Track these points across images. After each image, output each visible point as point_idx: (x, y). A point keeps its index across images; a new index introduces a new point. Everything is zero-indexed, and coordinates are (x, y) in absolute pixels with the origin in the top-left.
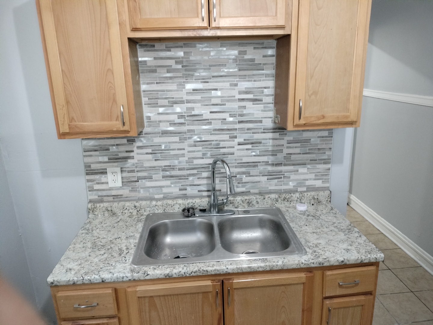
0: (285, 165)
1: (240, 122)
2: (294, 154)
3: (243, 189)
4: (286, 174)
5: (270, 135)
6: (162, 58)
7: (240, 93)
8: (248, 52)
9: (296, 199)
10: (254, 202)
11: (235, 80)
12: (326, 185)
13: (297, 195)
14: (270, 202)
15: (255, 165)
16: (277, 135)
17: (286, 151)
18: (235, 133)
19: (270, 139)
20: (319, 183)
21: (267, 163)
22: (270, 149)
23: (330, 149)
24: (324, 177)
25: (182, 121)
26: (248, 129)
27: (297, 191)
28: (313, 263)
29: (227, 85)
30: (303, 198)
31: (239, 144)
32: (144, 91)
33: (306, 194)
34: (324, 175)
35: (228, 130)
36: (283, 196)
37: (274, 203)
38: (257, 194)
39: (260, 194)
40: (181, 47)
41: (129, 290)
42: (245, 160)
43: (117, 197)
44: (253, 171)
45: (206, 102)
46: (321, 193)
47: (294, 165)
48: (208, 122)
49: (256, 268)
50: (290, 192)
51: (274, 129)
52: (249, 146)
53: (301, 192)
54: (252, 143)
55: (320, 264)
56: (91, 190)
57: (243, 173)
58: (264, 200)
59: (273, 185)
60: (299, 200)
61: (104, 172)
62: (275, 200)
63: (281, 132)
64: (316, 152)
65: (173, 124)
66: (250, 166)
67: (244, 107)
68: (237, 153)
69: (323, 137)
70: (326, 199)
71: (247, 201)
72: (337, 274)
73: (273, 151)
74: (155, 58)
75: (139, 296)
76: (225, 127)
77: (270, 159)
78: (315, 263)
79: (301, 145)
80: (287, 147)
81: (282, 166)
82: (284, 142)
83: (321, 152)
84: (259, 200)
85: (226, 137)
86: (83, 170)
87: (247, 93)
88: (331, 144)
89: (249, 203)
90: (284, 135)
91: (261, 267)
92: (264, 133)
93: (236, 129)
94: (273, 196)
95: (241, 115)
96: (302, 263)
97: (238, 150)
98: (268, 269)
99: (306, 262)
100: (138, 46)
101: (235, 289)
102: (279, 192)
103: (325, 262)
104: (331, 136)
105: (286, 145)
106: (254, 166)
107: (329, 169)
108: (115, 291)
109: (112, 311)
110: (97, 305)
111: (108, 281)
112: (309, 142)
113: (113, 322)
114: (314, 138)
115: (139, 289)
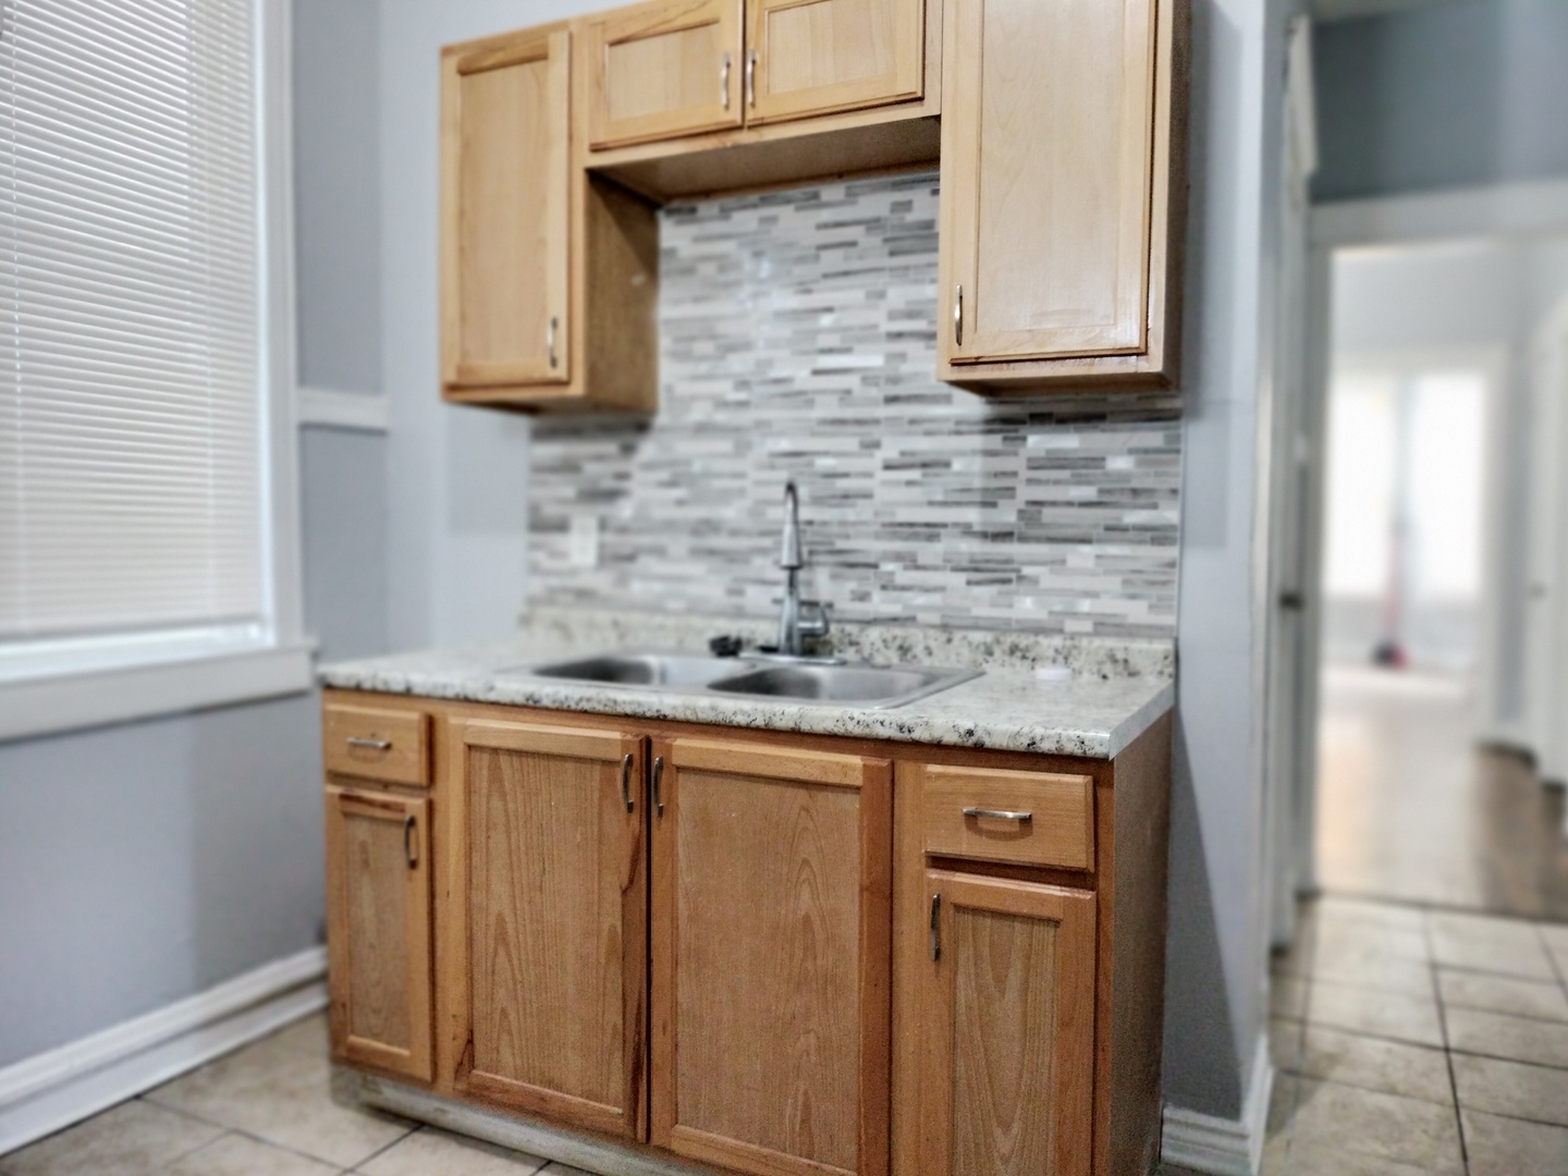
0: (1023, 539)
1: (892, 400)
2: (1054, 504)
3: (895, 609)
4: (1027, 571)
5: (978, 442)
6: (709, 238)
7: (893, 316)
8: (916, 205)
9: (1051, 653)
10: (919, 650)
11: (878, 281)
12: (1167, 619)
13: (1057, 641)
14: (966, 654)
15: (931, 531)
16: (995, 441)
17: (1025, 493)
18: (875, 432)
19: (974, 452)
20: (1137, 612)
21: (967, 530)
22: (977, 483)
23: (1174, 492)
24: (1155, 591)
25: (742, 396)
26: (913, 422)
27: (1060, 631)
28: (882, 723)
29: (858, 296)
30: (1074, 652)
31: (888, 467)
32: (668, 322)
33: (1085, 642)
34: (1161, 583)
35: (859, 422)
36: (1009, 640)
37: (980, 658)
38: (933, 626)
39: (945, 627)
40: (754, 206)
41: (453, 721)
42: (903, 515)
44: (929, 552)
45: (804, 345)
46: (1140, 645)
47: (1051, 540)
48: (804, 398)
49: (730, 714)
50: (1039, 630)
51: (989, 421)
52: (915, 474)
53: (1073, 636)
54: (925, 465)
55: (901, 728)
57: (898, 557)
58: (950, 647)
59: (982, 601)
60: (1060, 659)
61: (561, 526)
62: (982, 648)
63: (1008, 431)
64: (1126, 499)
65: (721, 404)
66: (914, 537)
67: (902, 357)
68: (883, 495)
69: (1146, 451)
70: (1159, 668)
71: (898, 642)
72: (958, 777)
73: (986, 490)
74: (697, 240)
75: (471, 742)
76: (849, 413)
77: (973, 515)
78: (886, 723)
79: (1073, 475)
80: (1030, 481)
81: (1011, 541)
82: (1016, 463)
83: (1142, 500)
84: (933, 644)
85: (850, 443)
87: (911, 315)
88: (1177, 475)
89: (904, 650)
90: (1018, 443)
91: (743, 713)
92: (958, 433)
93: (876, 422)
94: (978, 637)
95: (894, 380)
96: (852, 719)
97: (885, 483)
98: (760, 722)
99: (862, 718)
100: (661, 216)
102: (999, 627)
103: (916, 724)
104: (1173, 449)
105: (1025, 474)
106: (932, 538)
107: (1172, 565)
108: (431, 723)
109: (415, 772)
110: (388, 747)
111: (417, 690)
112: (1103, 467)
113: (415, 805)
114: (1119, 453)
115: (471, 722)
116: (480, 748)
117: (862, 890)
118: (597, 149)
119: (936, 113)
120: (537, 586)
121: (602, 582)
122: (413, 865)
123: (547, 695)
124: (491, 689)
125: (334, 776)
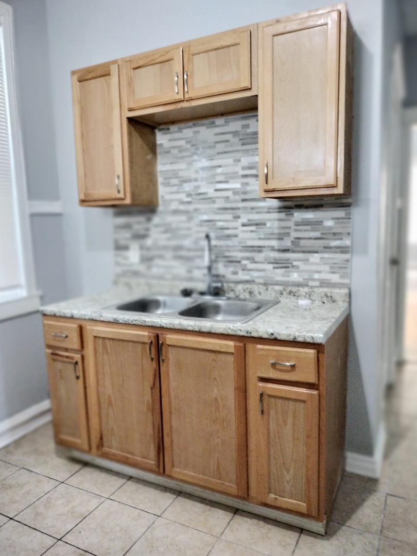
0: (293, 252)
1: (244, 200)
2: (304, 238)
3: (247, 278)
4: (295, 263)
5: (276, 216)
6: (175, 140)
7: (243, 168)
8: (251, 126)
9: (304, 294)
10: (256, 293)
11: (238, 155)
12: (346, 281)
13: (306, 289)
14: (273, 294)
15: (259, 249)
16: (283, 215)
17: (294, 235)
18: (238, 212)
19: (275, 220)
20: (335, 278)
21: (273, 249)
22: (276, 231)
23: (349, 234)
24: (342, 271)
25: (189, 199)
26: (252, 208)
27: (307, 285)
28: (240, 330)
29: (230, 161)
30: (312, 293)
31: (244, 225)
32: (161, 172)
33: (316, 290)
34: (343, 268)
35: (232, 209)
36: (289, 289)
37: (278, 295)
38: (261, 284)
39: (265, 284)
40: (191, 127)
41: (89, 328)
42: (249, 243)
43: (136, 274)
44: (259, 257)
45: (212, 181)
46: (336, 291)
47: (304, 252)
48: (212, 200)
50: (299, 285)
51: (280, 208)
52: (253, 228)
53: (312, 287)
54: (257, 225)
55: (247, 332)
56: (118, 264)
57: (248, 258)
58: (267, 292)
59: (279, 275)
60: (307, 296)
61: (126, 248)
62: (279, 292)
63: (287, 212)
64: (331, 236)
65: (182, 203)
66: (254, 251)
67: (247, 184)
68: (241, 236)
69: (338, 219)
70: (343, 299)
71: (249, 290)
72: (268, 350)
73: (279, 234)
74: (170, 140)
75: (95, 335)
76: (229, 205)
77: (275, 243)
79: (312, 228)
80: (296, 230)
81: (289, 252)
82: (290, 224)
83: (337, 237)
84: (261, 291)
85: (230, 217)
86: (111, 245)
87: (250, 168)
88: (349, 227)
89: (251, 293)
90: (291, 216)
91: (191, 326)
92: (269, 212)
93: (238, 209)
94: (278, 288)
95: (245, 193)
96: (229, 328)
97: (243, 231)
98: (197, 329)
99: (233, 328)
100: (157, 131)
101: (169, 345)
102: (285, 284)
103: (253, 331)
104: (348, 218)
105: (293, 227)
106: (260, 251)
107: (348, 261)
108: (81, 328)
109: (76, 346)
110: (67, 337)
111: (75, 316)
112: (322, 225)
113: (77, 357)
114: (327, 219)
115: (95, 328)
116: (99, 337)
117: (235, 389)
118: (130, 110)
119: (256, 94)
120: (119, 270)
121: (142, 268)
122: (78, 378)
123: (121, 319)
124: (102, 316)
125: (49, 347)
